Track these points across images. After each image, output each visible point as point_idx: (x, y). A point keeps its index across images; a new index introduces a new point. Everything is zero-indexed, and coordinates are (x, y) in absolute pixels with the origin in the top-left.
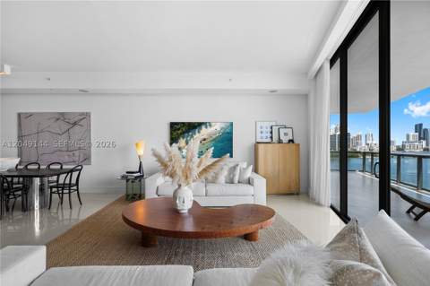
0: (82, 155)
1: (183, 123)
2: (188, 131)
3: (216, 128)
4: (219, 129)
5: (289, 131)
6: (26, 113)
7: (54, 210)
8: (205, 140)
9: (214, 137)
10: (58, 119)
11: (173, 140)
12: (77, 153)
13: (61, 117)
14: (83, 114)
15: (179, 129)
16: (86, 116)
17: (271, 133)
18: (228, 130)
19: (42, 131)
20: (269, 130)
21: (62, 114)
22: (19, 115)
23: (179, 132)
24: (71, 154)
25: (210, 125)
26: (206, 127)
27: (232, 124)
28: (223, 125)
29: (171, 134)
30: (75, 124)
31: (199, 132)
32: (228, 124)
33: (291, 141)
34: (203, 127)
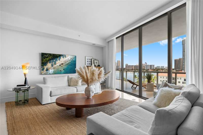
1: (50, 54)
2: (53, 59)
3: (68, 58)
4: (70, 59)
5: (97, 61)
8: (62, 64)
9: (67, 63)
11: (43, 64)
15: (47, 57)
17: (91, 62)
18: (74, 60)
20: (90, 61)
23: (47, 59)
25: (65, 57)
26: (63, 57)
27: (76, 57)
28: (72, 57)
29: (42, 60)
31: (59, 60)
32: (74, 57)
33: (99, 66)
34: (62, 57)
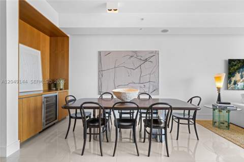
0: (151, 87)
1: (239, 60)
2: (242, 67)
6: (106, 52)
10: (132, 57)
11: (230, 74)
12: (147, 85)
13: (134, 54)
14: (152, 52)
15: (235, 65)
16: (155, 54)
19: (119, 67)
21: (135, 52)
22: (100, 53)
23: (236, 67)
24: (142, 85)
29: (229, 69)
30: (146, 60)
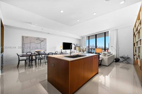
6: (26, 36)
7: (37, 67)
14: (44, 39)
16: (45, 39)
19: (32, 42)
21: (38, 38)
22: (23, 36)
24: (41, 49)
30: (42, 41)
33: (79, 47)
